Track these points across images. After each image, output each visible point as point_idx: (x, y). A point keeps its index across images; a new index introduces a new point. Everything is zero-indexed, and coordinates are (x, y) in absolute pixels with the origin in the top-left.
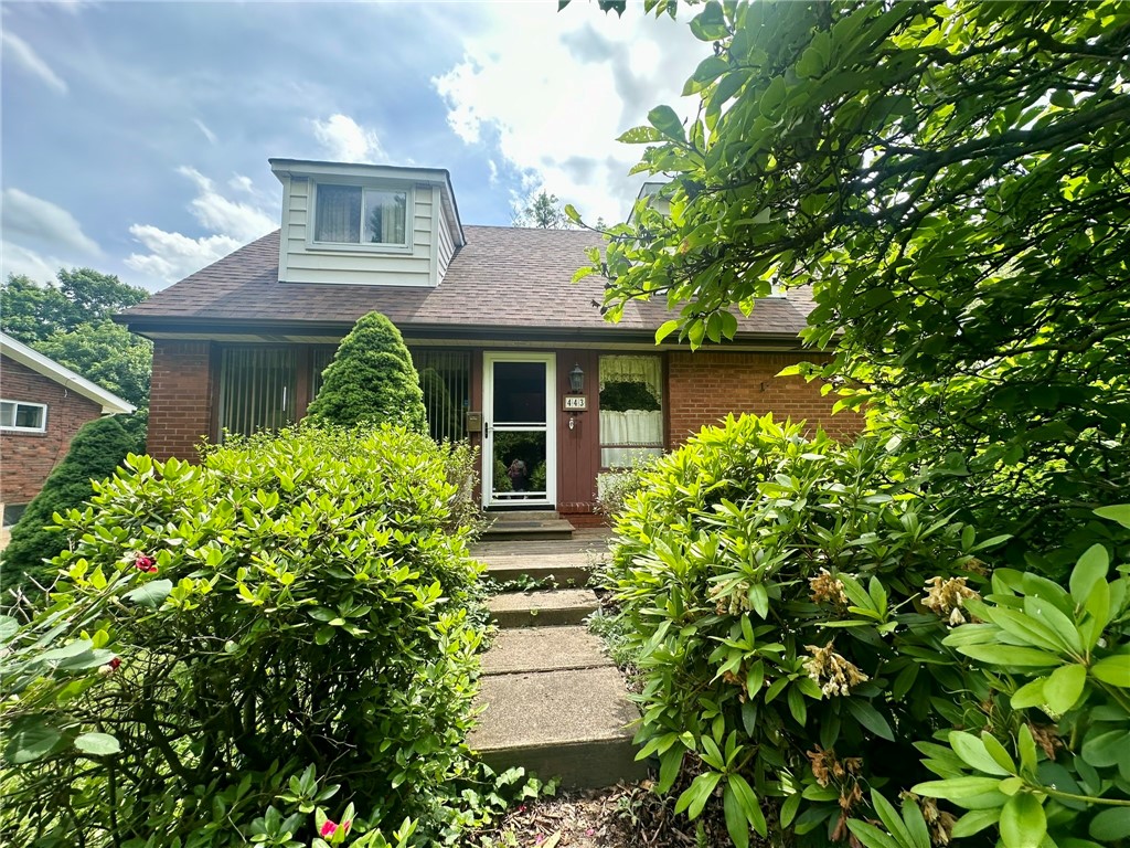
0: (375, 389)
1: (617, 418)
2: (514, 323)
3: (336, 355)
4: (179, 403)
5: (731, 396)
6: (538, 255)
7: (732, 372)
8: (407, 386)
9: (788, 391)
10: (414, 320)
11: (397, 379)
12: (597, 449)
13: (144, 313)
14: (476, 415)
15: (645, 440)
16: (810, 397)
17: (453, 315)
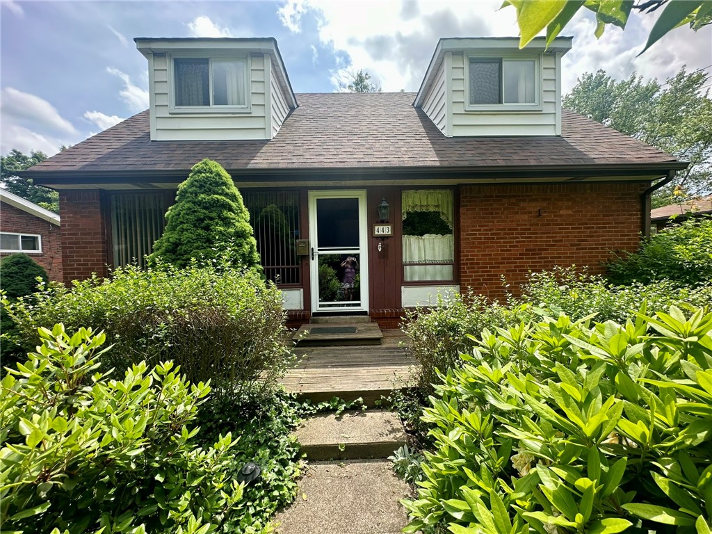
0: (207, 228)
1: (417, 241)
2: (331, 165)
3: (177, 199)
4: (82, 239)
5: (512, 221)
6: (353, 112)
7: (514, 200)
8: (237, 224)
9: (561, 216)
10: (250, 166)
11: (227, 218)
12: (401, 266)
13: (43, 169)
14: (304, 242)
15: (439, 258)
16: (581, 220)
17: (281, 161)
